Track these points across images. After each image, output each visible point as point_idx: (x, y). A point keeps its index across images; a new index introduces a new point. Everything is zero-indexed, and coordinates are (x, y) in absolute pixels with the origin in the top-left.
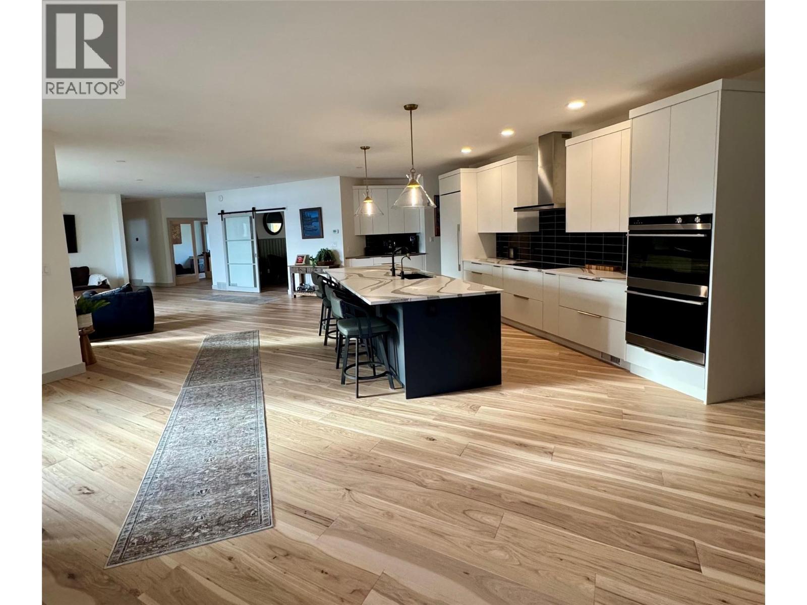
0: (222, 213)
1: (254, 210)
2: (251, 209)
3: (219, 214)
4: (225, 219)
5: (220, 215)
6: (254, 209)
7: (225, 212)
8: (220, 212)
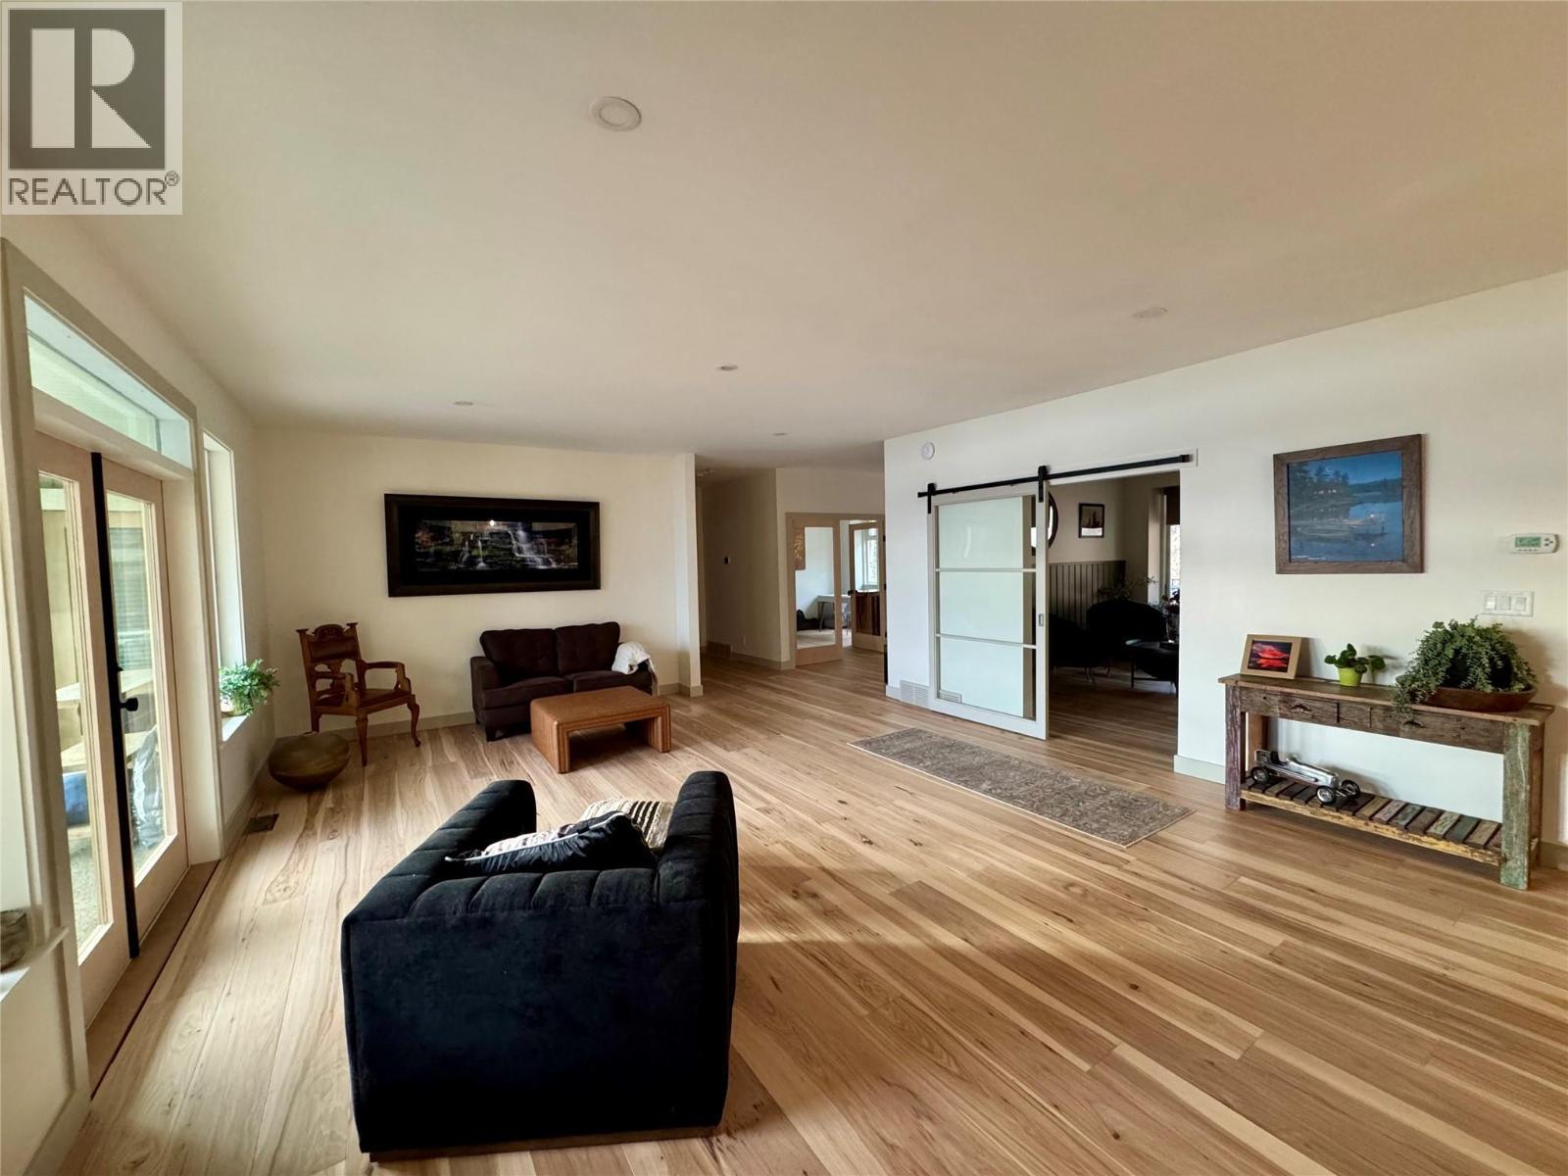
0: (932, 490)
1: (1044, 474)
2: (1035, 474)
3: (921, 495)
4: (937, 508)
5: (926, 498)
6: (1043, 470)
7: (938, 488)
8: (926, 490)
